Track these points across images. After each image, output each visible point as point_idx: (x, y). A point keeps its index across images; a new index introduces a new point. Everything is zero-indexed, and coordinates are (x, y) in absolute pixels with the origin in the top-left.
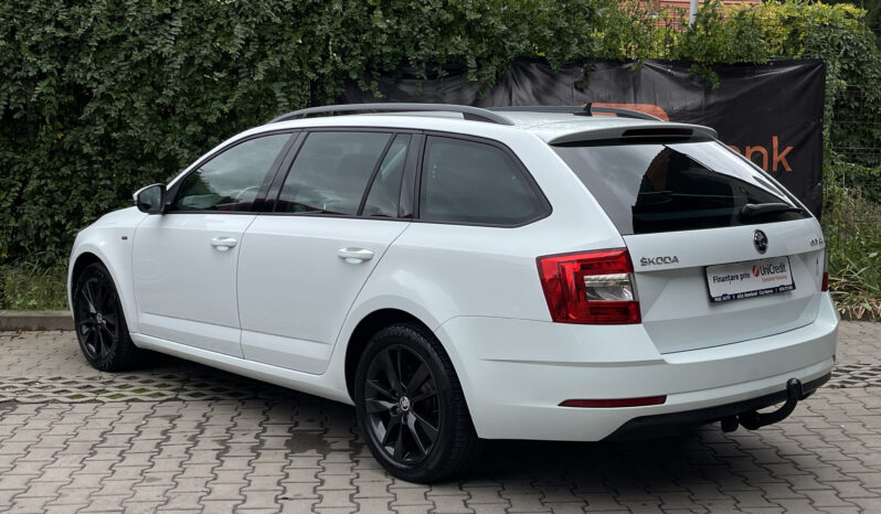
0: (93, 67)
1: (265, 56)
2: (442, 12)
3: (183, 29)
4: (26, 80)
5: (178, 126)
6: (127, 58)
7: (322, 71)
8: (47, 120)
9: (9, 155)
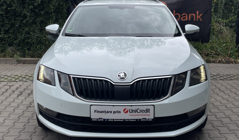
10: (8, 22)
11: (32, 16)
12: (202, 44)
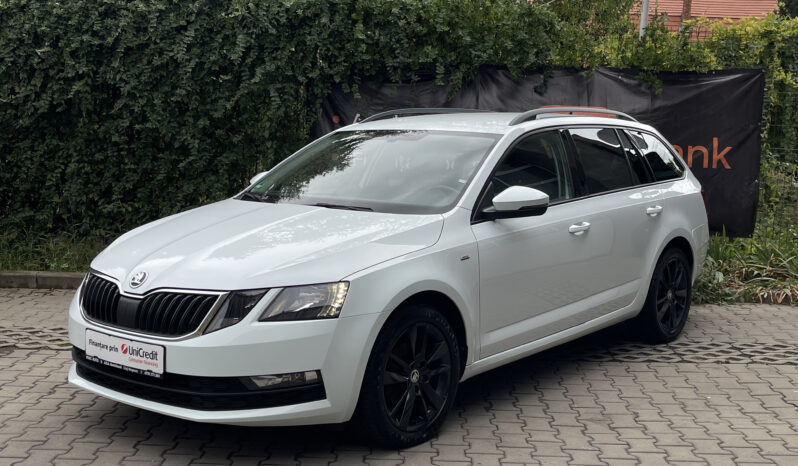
0: (122, 70)
1: (264, 62)
2: (415, 25)
3: (195, 38)
4: (66, 79)
5: (191, 120)
6: (150, 62)
7: (310, 75)
8: (84, 114)
9: (55, 142)
10: (133, 166)
11: (205, 150)
12: (731, 241)
